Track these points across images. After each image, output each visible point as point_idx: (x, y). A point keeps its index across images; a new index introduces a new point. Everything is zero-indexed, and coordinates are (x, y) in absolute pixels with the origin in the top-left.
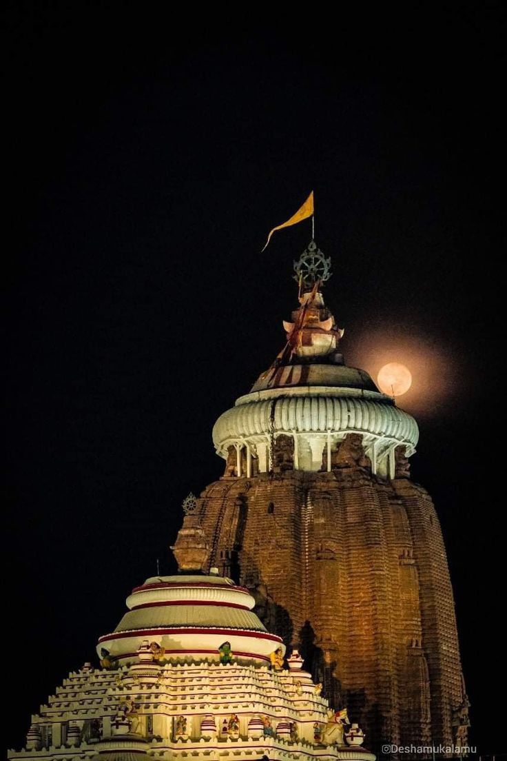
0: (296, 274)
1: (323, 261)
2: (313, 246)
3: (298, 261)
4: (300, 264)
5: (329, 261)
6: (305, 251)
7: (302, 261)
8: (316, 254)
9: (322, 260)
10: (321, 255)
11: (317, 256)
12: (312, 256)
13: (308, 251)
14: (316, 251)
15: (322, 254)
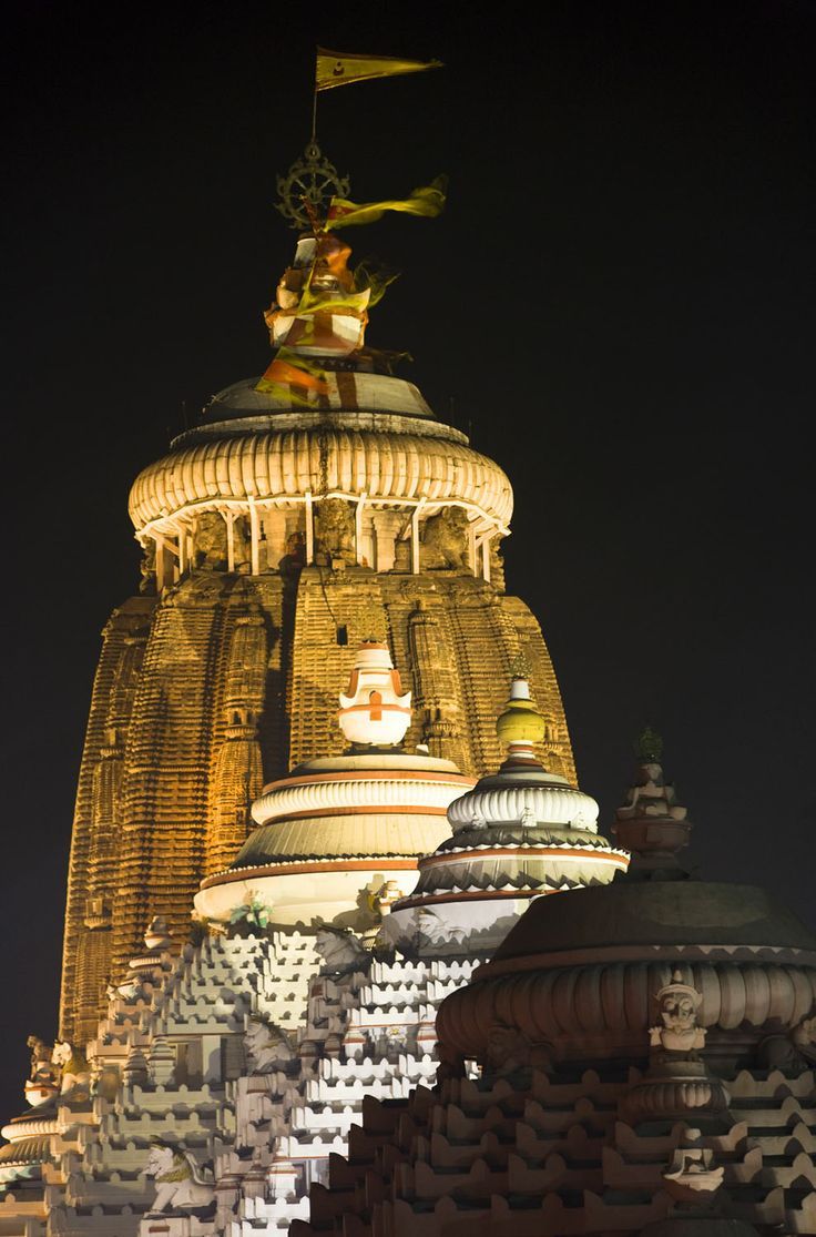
0: (282, 200)
1: (336, 182)
2: (315, 152)
3: (286, 176)
4: (290, 182)
5: (345, 182)
6: (300, 159)
7: (294, 177)
8: (321, 167)
9: (333, 179)
10: (331, 171)
11: (323, 172)
12: (314, 170)
13: (306, 161)
14: (320, 162)
15: (332, 167)
